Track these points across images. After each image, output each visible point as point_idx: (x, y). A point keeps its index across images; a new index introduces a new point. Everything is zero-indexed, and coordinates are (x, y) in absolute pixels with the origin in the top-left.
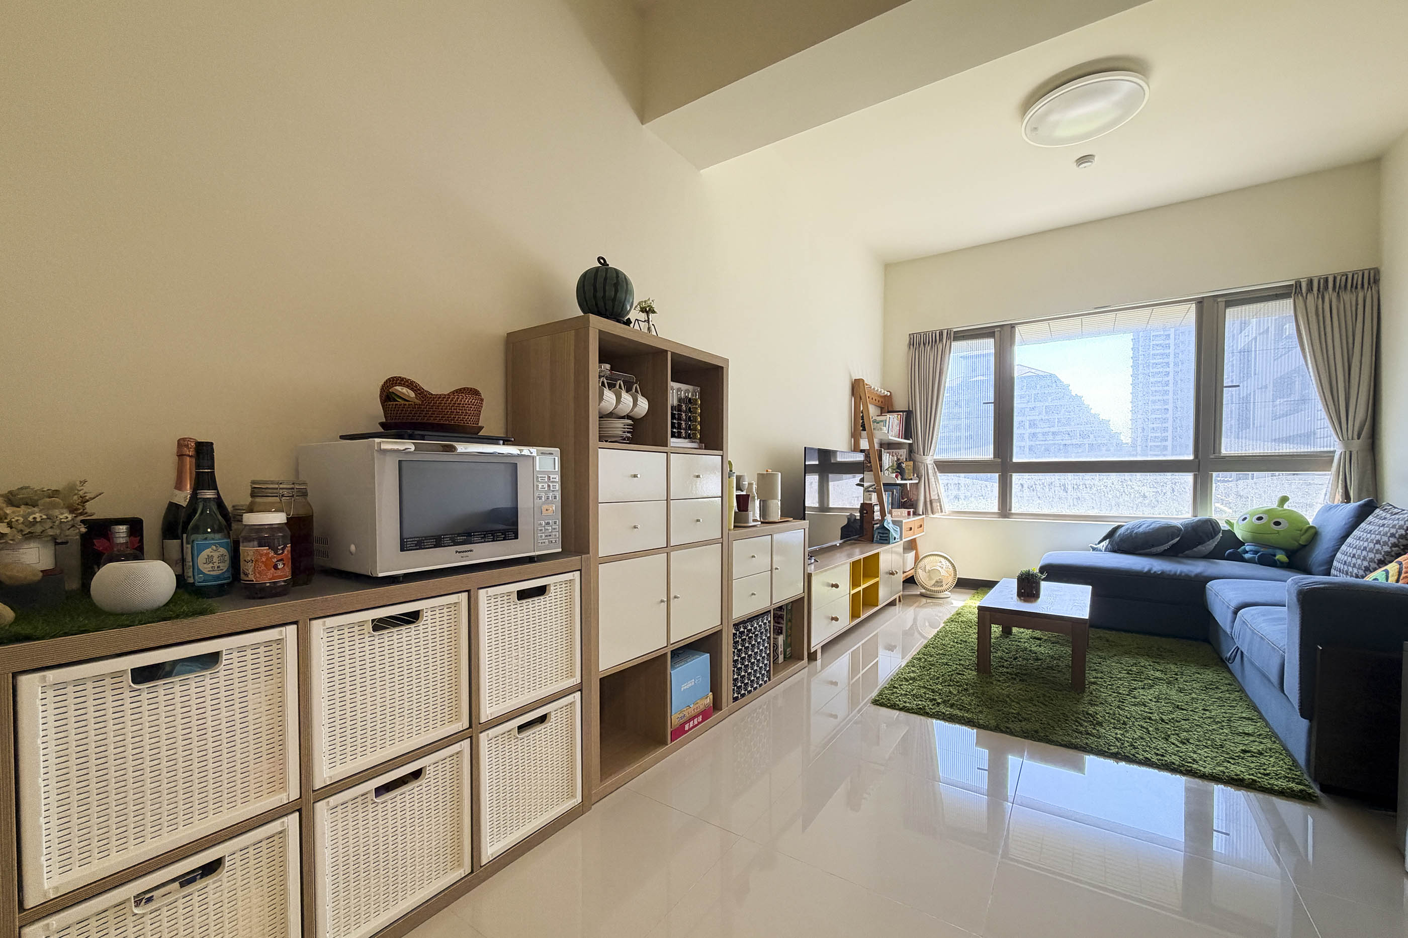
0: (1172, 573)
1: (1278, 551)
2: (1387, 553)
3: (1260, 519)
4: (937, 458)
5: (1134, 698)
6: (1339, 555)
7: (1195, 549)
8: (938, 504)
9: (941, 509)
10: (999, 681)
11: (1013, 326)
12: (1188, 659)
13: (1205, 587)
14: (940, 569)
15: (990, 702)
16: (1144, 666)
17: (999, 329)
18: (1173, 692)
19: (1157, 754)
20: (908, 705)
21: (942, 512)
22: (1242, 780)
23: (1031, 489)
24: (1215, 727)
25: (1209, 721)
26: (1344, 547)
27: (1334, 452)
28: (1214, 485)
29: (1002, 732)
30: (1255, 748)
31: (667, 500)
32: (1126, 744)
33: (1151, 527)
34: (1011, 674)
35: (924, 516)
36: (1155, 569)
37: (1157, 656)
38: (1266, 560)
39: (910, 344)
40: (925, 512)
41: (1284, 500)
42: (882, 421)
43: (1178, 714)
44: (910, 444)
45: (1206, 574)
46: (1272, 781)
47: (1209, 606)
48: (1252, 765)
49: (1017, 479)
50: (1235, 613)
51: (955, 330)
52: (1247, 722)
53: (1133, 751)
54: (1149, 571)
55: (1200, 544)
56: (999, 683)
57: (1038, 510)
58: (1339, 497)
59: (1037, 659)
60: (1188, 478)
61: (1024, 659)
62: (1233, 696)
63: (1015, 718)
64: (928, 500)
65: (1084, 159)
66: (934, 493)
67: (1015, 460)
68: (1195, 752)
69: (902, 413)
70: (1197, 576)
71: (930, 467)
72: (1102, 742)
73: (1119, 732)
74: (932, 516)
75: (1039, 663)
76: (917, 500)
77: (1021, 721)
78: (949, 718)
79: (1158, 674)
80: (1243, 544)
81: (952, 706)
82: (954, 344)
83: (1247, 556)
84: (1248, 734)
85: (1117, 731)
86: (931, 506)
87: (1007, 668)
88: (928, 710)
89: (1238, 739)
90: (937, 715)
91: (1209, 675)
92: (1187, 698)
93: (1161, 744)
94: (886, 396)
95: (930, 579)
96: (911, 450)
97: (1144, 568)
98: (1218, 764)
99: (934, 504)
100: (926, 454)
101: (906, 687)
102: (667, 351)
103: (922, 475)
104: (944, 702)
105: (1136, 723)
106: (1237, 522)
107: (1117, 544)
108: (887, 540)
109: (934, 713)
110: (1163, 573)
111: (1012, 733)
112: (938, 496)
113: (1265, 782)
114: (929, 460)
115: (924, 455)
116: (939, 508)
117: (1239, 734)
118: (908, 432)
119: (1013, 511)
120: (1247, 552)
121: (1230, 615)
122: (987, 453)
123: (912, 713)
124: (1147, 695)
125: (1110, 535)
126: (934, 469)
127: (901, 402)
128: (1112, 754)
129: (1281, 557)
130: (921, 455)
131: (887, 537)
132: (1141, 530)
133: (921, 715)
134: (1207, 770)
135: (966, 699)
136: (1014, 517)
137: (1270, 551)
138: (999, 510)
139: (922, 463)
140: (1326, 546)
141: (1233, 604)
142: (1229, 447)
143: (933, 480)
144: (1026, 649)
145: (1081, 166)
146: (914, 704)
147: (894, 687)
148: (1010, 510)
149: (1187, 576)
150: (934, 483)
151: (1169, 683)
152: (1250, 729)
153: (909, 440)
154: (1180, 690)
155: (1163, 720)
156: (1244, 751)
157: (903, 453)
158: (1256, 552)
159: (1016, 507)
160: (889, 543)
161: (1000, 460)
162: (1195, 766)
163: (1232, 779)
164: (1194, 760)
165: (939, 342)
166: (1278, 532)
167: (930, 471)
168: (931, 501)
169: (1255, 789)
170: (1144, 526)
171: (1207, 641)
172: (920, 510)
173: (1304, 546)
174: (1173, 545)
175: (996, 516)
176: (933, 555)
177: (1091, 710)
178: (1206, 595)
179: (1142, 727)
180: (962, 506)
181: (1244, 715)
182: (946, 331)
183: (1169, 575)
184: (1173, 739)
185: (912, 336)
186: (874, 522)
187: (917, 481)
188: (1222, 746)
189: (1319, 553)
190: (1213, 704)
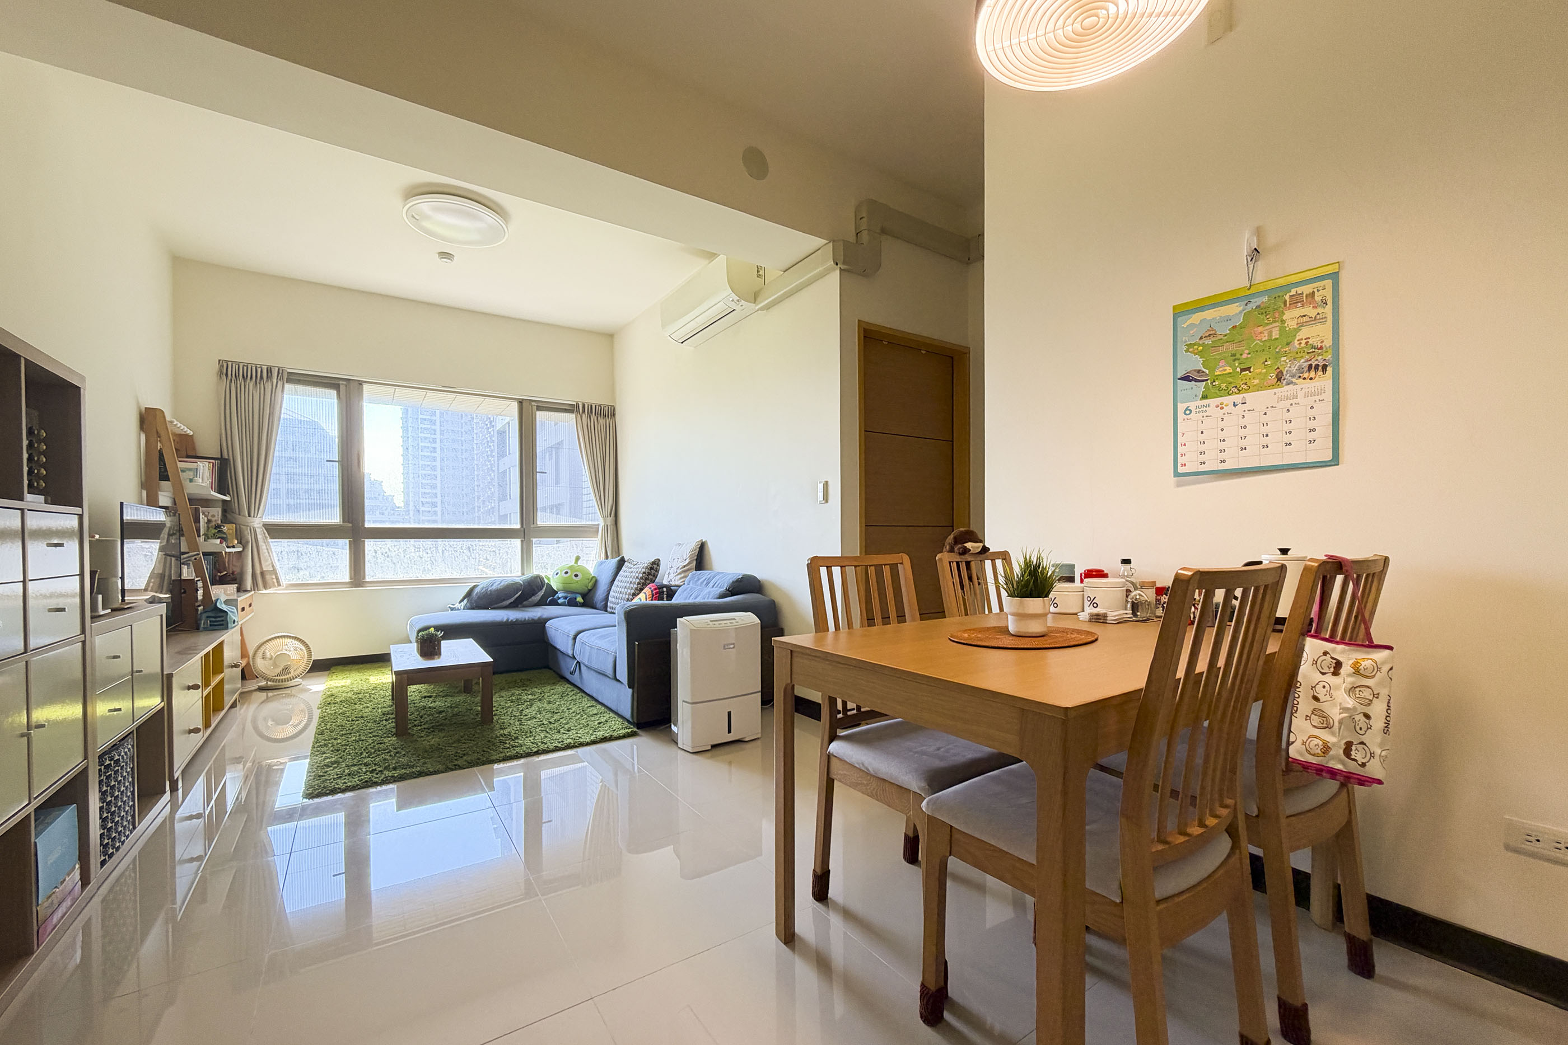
0: (523, 619)
1: (577, 595)
2: (636, 589)
3: (566, 573)
4: (267, 520)
5: (526, 715)
6: (611, 593)
7: (530, 600)
8: (274, 577)
9: (278, 582)
10: (422, 737)
11: (360, 383)
12: (542, 682)
13: (544, 627)
14: (286, 652)
15: (428, 753)
16: (519, 695)
17: (344, 383)
18: (545, 705)
19: (559, 742)
20: (350, 784)
21: (279, 585)
22: (606, 738)
23: (386, 555)
24: (579, 716)
25: (573, 714)
26: (613, 588)
27: (599, 525)
28: (534, 549)
29: (452, 770)
30: (603, 720)
31: (24, 582)
32: (540, 744)
33: (501, 585)
34: (429, 729)
35: (253, 592)
36: (511, 619)
37: (524, 685)
38: (572, 603)
39: (221, 373)
40: (255, 585)
41: (578, 558)
42: (190, 470)
43: (556, 717)
44: (224, 501)
45: (545, 616)
46: (618, 732)
47: (550, 639)
48: (606, 729)
49: (370, 545)
50: (575, 639)
51: (289, 370)
52: (592, 708)
53: (546, 746)
54: (508, 620)
55: (533, 595)
56: (423, 739)
57: (393, 576)
58: (603, 555)
59: (441, 712)
60: (517, 543)
61: (429, 715)
62: (578, 697)
63: (456, 756)
64: (258, 572)
65: (445, 255)
66: (267, 564)
67: (367, 525)
68: (577, 733)
69: (214, 461)
70: (539, 619)
71: (258, 531)
72: (524, 748)
73: (531, 739)
74: (264, 591)
75: (444, 714)
76: (242, 574)
77: (462, 757)
78: (400, 778)
79: (530, 697)
80: (557, 592)
81: (395, 769)
82: (287, 386)
83: (560, 601)
84: (596, 714)
85: (529, 738)
86: (263, 579)
87: (421, 726)
88: (375, 780)
89: (593, 718)
90: (387, 780)
91: (559, 688)
92: (555, 706)
93: (557, 736)
94: (187, 435)
95: (275, 665)
96: (227, 509)
97: (503, 618)
98: (592, 735)
99: (268, 577)
100: (252, 515)
101: (333, 772)
102: (19, 356)
103: (248, 542)
104: (386, 768)
105: (537, 730)
106: (553, 577)
107: (476, 601)
108: (222, 625)
109: (382, 780)
110: (517, 620)
111: (461, 768)
112: (273, 566)
113: (615, 734)
114: (257, 523)
115: (249, 516)
116: (275, 580)
117: (592, 716)
118: (222, 483)
119: (367, 579)
120: (560, 598)
121: (571, 642)
122: (334, 517)
123: (359, 789)
124: (532, 711)
125: (469, 594)
126: (264, 533)
127: (208, 443)
128: (535, 752)
129: (579, 599)
130: (245, 516)
131: (223, 621)
132: (494, 587)
133: (371, 786)
134: (588, 740)
135: (404, 760)
136: (368, 585)
137: (573, 596)
138: (351, 578)
139: (248, 526)
140: (603, 589)
141: (572, 634)
142: (543, 519)
143: (264, 547)
144: (425, 707)
145: (443, 260)
146: (356, 781)
147: (320, 776)
148: (364, 578)
149: (533, 620)
150: (266, 551)
151: (540, 700)
152: (595, 712)
153: (226, 496)
154: (549, 702)
155: (550, 723)
156: (599, 723)
157: (216, 512)
158: (565, 598)
159: (371, 573)
160: (227, 628)
161: (350, 525)
162: (582, 740)
163: (602, 739)
164: (580, 737)
165: (267, 380)
166: (577, 582)
167: (259, 537)
168: (262, 573)
169: (613, 740)
170: (497, 584)
171: (547, 667)
172: (249, 583)
173: (590, 590)
174: (517, 598)
175: (348, 586)
176: (278, 637)
177: (506, 732)
178: (546, 633)
179: (542, 731)
180: (303, 577)
181: (589, 705)
182: (277, 369)
183: (521, 621)
184: (562, 731)
185: (225, 365)
186: (197, 604)
187: (240, 549)
188: (588, 725)
189: (600, 594)
190: (570, 705)
